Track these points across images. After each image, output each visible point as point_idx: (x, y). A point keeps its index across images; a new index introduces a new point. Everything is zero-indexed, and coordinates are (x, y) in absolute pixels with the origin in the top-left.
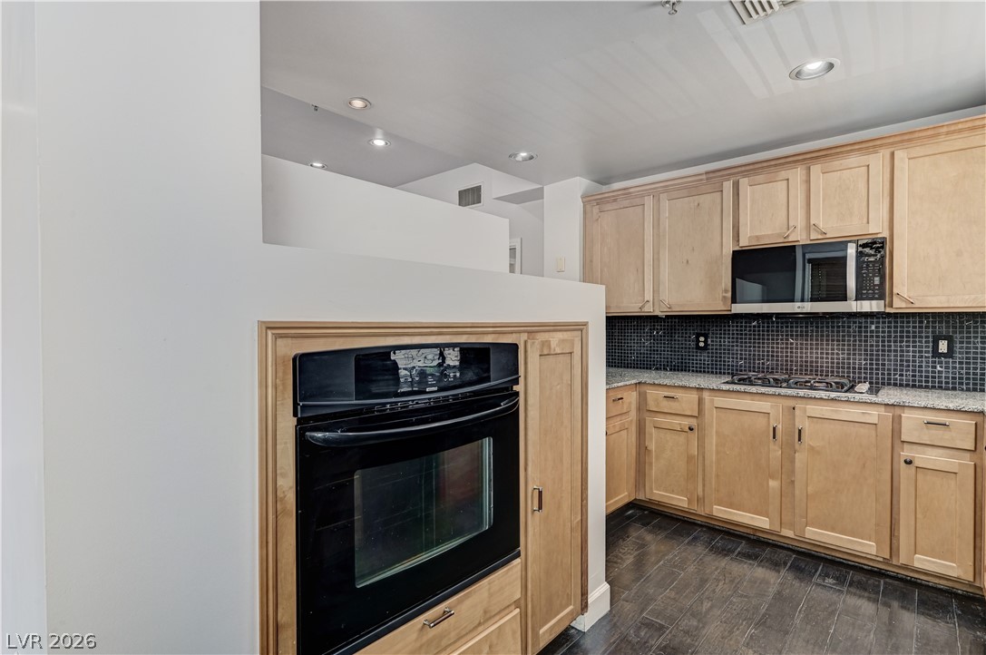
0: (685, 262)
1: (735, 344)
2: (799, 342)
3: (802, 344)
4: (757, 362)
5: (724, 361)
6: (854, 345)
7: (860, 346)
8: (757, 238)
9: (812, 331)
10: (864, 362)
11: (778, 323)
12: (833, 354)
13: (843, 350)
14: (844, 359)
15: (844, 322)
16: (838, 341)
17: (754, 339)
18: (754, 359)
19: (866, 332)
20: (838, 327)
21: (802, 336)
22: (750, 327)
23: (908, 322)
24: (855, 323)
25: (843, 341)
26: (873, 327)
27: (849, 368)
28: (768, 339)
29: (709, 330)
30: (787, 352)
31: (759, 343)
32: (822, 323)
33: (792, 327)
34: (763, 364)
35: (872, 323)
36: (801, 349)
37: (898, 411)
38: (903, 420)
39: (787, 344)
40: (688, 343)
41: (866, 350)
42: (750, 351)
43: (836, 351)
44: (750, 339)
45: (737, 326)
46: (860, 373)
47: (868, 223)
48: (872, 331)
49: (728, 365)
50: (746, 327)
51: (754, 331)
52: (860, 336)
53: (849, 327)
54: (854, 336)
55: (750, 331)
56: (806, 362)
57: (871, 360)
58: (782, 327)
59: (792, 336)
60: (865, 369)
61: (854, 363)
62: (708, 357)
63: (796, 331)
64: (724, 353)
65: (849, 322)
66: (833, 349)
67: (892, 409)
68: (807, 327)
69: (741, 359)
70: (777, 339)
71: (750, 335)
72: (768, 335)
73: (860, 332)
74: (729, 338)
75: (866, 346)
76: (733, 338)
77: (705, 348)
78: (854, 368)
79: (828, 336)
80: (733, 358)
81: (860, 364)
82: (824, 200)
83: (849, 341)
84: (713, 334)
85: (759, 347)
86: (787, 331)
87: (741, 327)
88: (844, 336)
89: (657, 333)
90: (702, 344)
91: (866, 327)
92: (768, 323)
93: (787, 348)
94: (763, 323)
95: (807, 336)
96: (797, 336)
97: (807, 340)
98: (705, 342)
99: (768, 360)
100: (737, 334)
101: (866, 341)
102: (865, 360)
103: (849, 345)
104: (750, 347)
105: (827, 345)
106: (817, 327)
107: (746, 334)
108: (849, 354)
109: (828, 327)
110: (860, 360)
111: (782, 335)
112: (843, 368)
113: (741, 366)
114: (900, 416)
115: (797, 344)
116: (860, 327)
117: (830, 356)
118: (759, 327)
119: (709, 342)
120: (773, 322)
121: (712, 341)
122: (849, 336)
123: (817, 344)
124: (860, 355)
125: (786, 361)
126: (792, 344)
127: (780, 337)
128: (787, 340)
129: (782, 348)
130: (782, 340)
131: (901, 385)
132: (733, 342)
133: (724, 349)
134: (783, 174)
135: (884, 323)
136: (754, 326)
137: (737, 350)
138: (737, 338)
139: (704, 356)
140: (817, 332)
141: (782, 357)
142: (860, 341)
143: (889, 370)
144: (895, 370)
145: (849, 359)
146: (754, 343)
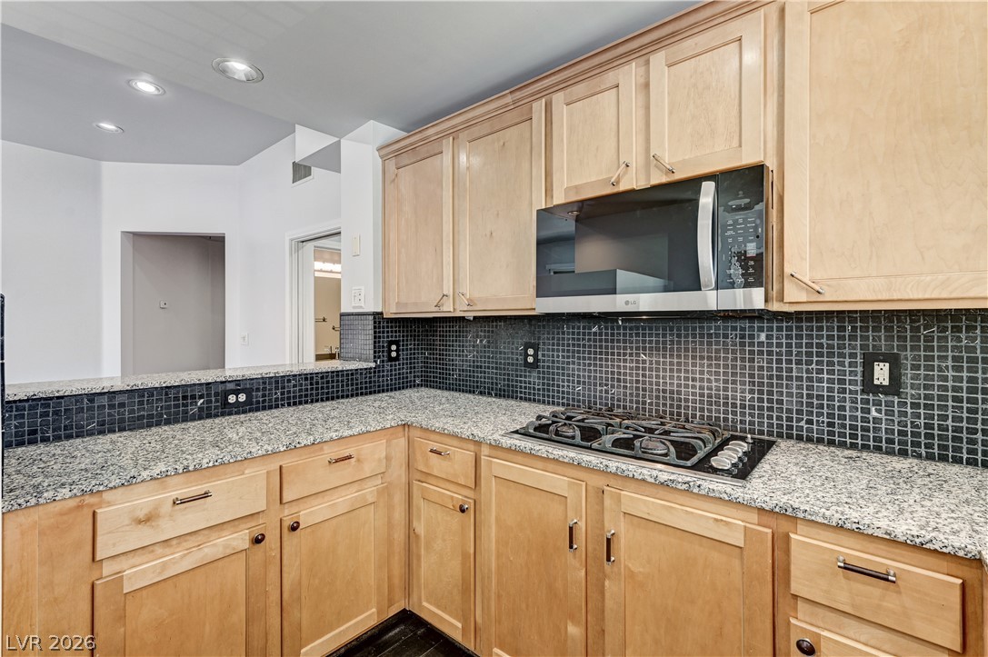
0: (488, 234)
1: (571, 360)
2: (654, 359)
3: (658, 363)
4: (599, 388)
5: (558, 386)
6: (734, 367)
7: (743, 368)
8: (577, 188)
9: (672, 341)
10: (748, 396)
11: (625, 328)
12: (702, 380)
13: (717, 373)
14: (718, 389)
15: (717, 328)
16: (710, 358)
17: (595, 353)
18: (595, 385)
19: (751, 344)
20: (710, 336)
21: (658, 349)
22: (589, 334)
23: (820, 329)
24: (734, 329)
25: (717, 359)
26: (763, 337)
27: (726, 404)
28: (613, 354)
29: (539, 338)
30: (637, 375)
31: (601, 359)
32: (686, 329)
33: (644, 335)
34: (607, 392)
35: (761, 329)
36: (657, 370)
37: (784, 526)
38: (794, 548)
39: (637, 362)
40: (515, 357)
41: (751, 376)
42: (590, 371)
43: (706, 376)
44: (590, 353)
45: (573, 333)
46: (743, 414)
47: (740, 146)
48: (761, 344)
49: (563, 393)
50: (584, 334)
51: (595, 341)
52: (743, 352)
53: (726, 336)
54: (734, 352)
55: (589, 340)
56: (664, 391)
57: (761, 392)
58: (631, 335)
59: (644, 349)
60: (752, 407)
61: (734, 398)
62: (539, 378)
63: (651, 342)
64: (558, 374)
65: (726, 328)
66: (702, 373)
67: (772, 521)
68: (664, 335)
69: (579, 382)
70: (625, 354)
71: (590, 346)
72: (613, 348)
73: (742, 344)
74: (563, 351)
75: (752, 368)
76: (568, 351)
77: (535, 365)
78: (734, 405)
79: (694, 350)
80: (568, 381)
81: (743, 399)
82: (671, 113)
83: (726, 359)
84: (544, 344)
85: (601, 366)
86: (637, 342)
87: (578, 334)
88: (717, 351)
89: (481, 341)
90: (530, 360)
91: (751, 337)
92: (613, 329)
93: (637, 368)
94: (606, 328)
95: (665, 349)
96: (651, 349)
97: (664, 356)
98: (535, 356)
99: (613, 386)
100: (574, 345)
101: (752, 360)
102: (752, 392)
103: (726, 366)
104: (590, 365)
105: (694, 365)
106: (679, 336)
107: (584, 346)
108: (726, 382)
109: (694, 336)
110: (743, 391)
111: (631, 348)
112: (717, 404)
113: (579, 394)
114: (787, 538)
115: (651, 363)
116: (743, 337)
117: (698, 384)
118: (601, 334)
119: (540, 357)
120: (619, 328)
121: (543, 355)
122: (726, 351)
123: (679, 364)
124: (743, 383)
125: (637, 388)
126: (644, 362)
127: (628, 351)
128: (638, 355)
129: (631, 369)
130: (631, 355)
131: (810, 440)
132: (568, 357)
133: (558, 368)
134: (611, 77)
135: (780, 329)
136: (595, 334)
137: (573, 370)
138: (574, 351)
139: (533, 377)
140: (679, 343)
141: (631, 382)
142: (743, 360)
143: (789, 411)
144: (799, 412)
145: (726, 389)
146: (595, 359)
